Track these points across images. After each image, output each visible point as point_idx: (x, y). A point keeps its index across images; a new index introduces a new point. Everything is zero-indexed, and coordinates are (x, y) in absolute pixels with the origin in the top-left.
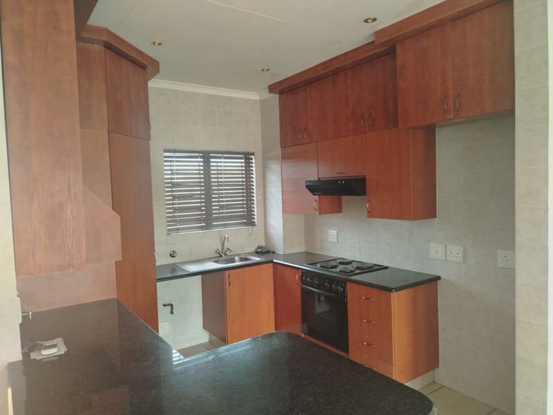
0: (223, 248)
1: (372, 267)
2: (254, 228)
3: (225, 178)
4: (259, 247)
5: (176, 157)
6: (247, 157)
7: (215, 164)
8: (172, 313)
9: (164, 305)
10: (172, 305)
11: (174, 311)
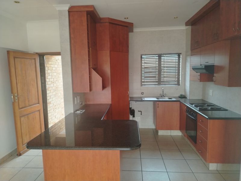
0: (163, 93)
1: (221, 108)
2: (179, 86)
3: (166, 65)
4: (181, 95)
5: (146, 57)
6: (179, 55)
7: (163, 59)
8: (141, 114)
9: (139, 111)
10: (141, 112)
11: (142, 114)
